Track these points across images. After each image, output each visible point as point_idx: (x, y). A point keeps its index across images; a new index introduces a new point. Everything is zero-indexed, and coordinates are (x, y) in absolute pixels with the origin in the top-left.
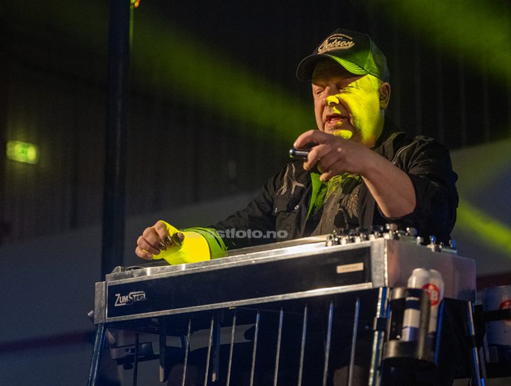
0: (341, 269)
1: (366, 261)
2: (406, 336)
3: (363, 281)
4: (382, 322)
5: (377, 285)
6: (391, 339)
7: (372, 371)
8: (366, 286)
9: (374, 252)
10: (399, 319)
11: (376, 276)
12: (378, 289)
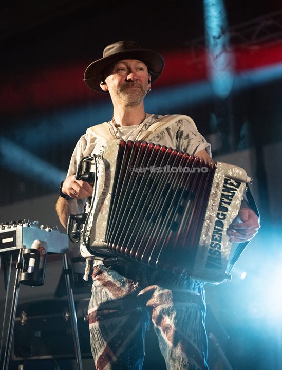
0: (4, 241)
1: (14, 236)
2: (30, 271)
3: (13, 246)
4: (20, 264)
5: (18, 248)
6: (23, 272)
7: (15, 287)
8: (15, 248)
9: (17, 233)
10: (27, 262)
11: (17, 244)
12: (19, 250)
